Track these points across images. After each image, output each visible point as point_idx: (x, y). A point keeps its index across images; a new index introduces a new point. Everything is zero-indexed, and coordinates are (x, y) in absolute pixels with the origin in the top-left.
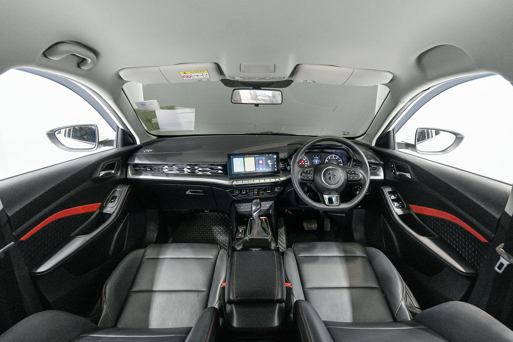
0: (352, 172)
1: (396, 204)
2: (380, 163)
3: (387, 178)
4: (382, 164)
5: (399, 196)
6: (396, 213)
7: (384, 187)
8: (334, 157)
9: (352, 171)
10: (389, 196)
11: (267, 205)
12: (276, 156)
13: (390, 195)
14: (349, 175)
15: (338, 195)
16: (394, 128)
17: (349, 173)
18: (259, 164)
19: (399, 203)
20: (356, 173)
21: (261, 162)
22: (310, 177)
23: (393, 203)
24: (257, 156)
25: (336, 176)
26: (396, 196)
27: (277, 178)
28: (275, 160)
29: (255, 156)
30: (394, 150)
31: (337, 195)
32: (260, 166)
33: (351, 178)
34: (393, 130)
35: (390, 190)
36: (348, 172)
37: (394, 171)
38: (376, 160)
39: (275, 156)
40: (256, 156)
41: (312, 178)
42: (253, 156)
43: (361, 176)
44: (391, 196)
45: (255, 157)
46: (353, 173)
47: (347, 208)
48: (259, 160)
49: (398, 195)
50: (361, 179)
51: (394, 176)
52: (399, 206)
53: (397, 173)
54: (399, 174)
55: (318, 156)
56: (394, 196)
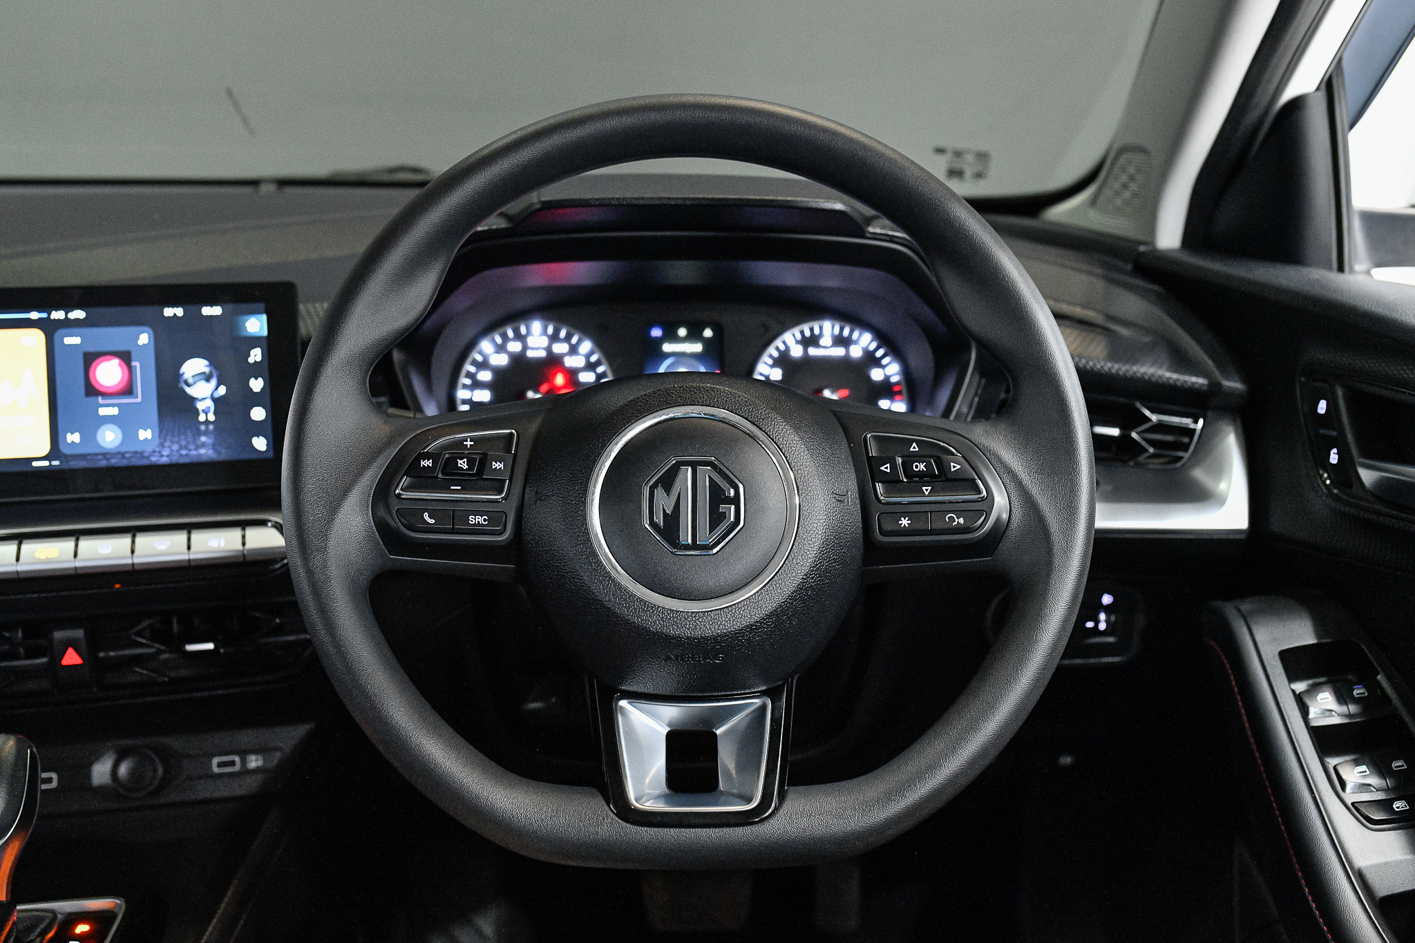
0: (918, 457)
1: (1356, 775)
2: (1215, 388)
3: (1278, 523)
4: (1232, 393)
5: (1389, 701)
6: (1360, 875)
7: (1245, 607)
8: (840, 341)
9: (914, 448)
10: (1287, 690)
11: (254, 762)
12: (264, 317)
13: (1300, 687)
14: (879, 487)
15: (772, 693)
16: (1338, 64)
17: (886, 468)
18: (92, 390)
19: (1381, 769)
20: (954, 467)
21: (109, 373)
22: (480, 519)
23: (1332, 762)
24: (79, 314)
25: (735, 501)
26: (1356, 701)
27: (263, 523)
28: (256, 355)
29: (58, 315)
30: (1341, 269)
31: (757, 702)
32: (103, 411)
33: (905, 522)
34: (1329, 86)
35: (1301, 633)
36: (873, 464)
37: (1334, 458)
38: (1181, 361)
39: (256, 325)
40: (67, 324)
41: (496, 518)
42: (34, 315)
43: (1000, 500)
44: (1313, 689)
45: (50, 328)
46: (921, 475)
47: (842, 841)
48: (90, 359)
49: (1372, 686)
50: (999, 532)
51: (1336, 498)
52: (1385, 805)
53: (1367, 476)
54: (1382, 485)
55: (694, 335)
56: (1342, 698)
